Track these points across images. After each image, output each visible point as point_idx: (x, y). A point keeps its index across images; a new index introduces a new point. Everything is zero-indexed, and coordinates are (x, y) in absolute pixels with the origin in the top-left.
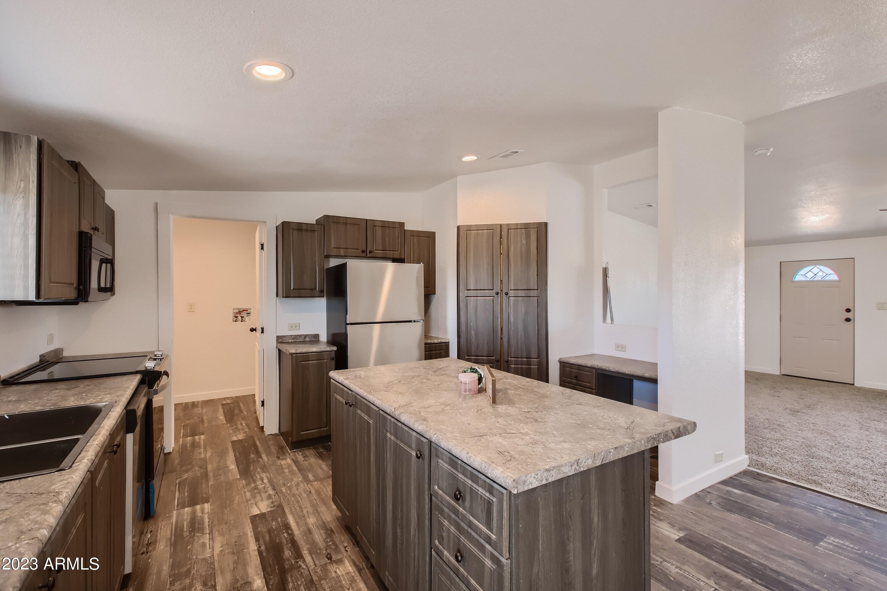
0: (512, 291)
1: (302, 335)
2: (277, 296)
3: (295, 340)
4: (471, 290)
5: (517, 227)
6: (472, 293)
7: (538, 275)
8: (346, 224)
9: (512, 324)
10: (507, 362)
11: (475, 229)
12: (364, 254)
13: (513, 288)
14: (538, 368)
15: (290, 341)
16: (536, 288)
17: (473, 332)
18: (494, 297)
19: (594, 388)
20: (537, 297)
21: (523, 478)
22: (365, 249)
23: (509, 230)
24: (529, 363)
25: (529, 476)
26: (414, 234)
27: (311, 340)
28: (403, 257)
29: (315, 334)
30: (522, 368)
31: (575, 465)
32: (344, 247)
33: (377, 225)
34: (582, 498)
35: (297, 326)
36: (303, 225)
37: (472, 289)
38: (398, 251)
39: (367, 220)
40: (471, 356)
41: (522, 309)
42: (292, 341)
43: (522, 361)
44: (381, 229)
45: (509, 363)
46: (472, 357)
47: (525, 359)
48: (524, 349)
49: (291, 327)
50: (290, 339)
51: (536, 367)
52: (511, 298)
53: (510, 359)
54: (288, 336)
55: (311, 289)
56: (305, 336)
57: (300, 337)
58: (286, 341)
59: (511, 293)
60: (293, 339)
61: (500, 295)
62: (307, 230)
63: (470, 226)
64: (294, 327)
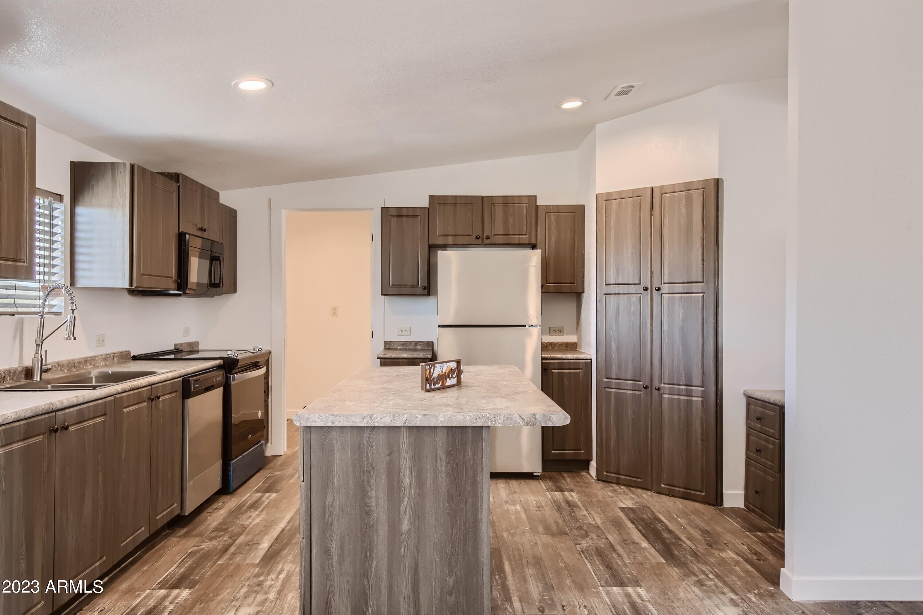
0: (666, 285)
1: (412, 342)
2: (383, 293)
3: (405, 347)
4: (610, 285)
5: (674, 189)
6: (613, 289)
7: (703, 260)
8: (455, 204)
9: (666, 333)
10: (658, 389)
11: (617, 198)
12: (479, 241)
13: (666, 281)
14: (702, 401)
15: (399, 348)
16: (700, 280)
17: (613, 345)
18: (641, 294)
20: (701, 293)
21: (306, 415)
22: (479, 234)
23: (664, 195)
24: (689, 394)
25: (312, 415)
26: (551, 210)
27: (423, 348)
28: (533, 242)
29: (428, 342)
30: (679, 399)
31: (368, 419)
32: (453, 233)
33: (497, 202)
34: (389, 455)
35: (408, 331)
36: (404, 210)
37: (612, 283)
38: (527, 235)
39: (483, 197)
40: (611, 379)
41: (679, 311)
42: (401, 348)
43: (679, 389)
44: (501, 207)
45: (661, 391)
46: (613, 381)
47: (684, 387)
48: (683, 373)
49: (400, 331)
50: (399, 346)
51: (700, 399)
52: (664, 295)
53: (662, 385)
54: (396, 342)
55: (412, 286)
56: (416, 343)
57: (410, 344)
58: (394, 348)
59: (665, 288)
60: (402, 345)
61: (649, 291)
62: (408, 216)
63: (610, 194)
64: (404, 331)
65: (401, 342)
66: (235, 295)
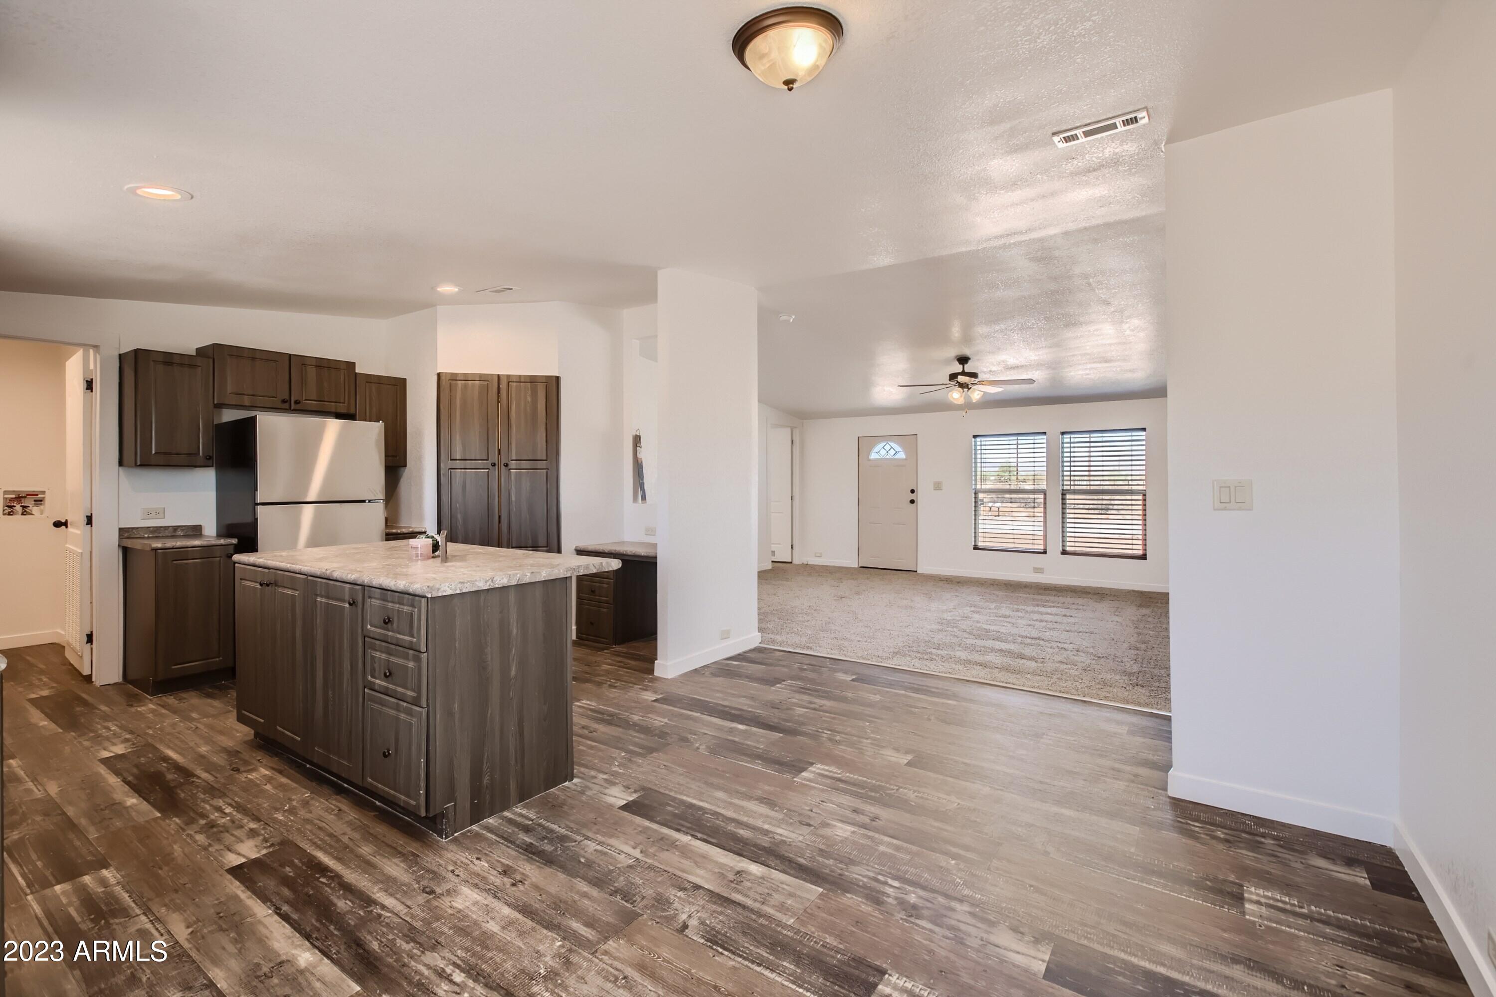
0: (513, 462)
1: (169, 527)
2: (121, 464)
3: (156, 534)
4: (456, 460)
6: (458, 464)
7: (547, 441)
8: (253, 359)
9: (514, 503)
11: (463, 379)
12: (286, 405)
13: (514, 458)
15: (146, 536)
16: (545, 458)
17: (459, 516)
18: (489, 469)
19: (612, 577)
20: (546, 469)
21: (438, 586)
22: (287, 397)
23: (510, 383)
25: (442, 585)
26: (370, 379)
27: (188, 533)
28: (352, 411)
29: (195, 525)
31: (490, 582)
32: (251, 393)
33: (308, 364)
34: (501, 612)
35: (160, 513)
36: (175, 356)
37: (458, 458)
38: (344, 403)
39: (290, 355)
41: (526, 485)
42: (152, 535)
44: (314, 369)
48: (530, 536)
49: (148, 514)
50: (146, 533)
52: (512, 470)
54: (141, 528)
55: (189, 454)
56: (176, 528)
57: (165, 529)
58: (138, 536)
59: (513, 464)
60: (152, 532)
61: (497, 467)
63: (456, 374)
64: (154, 513)
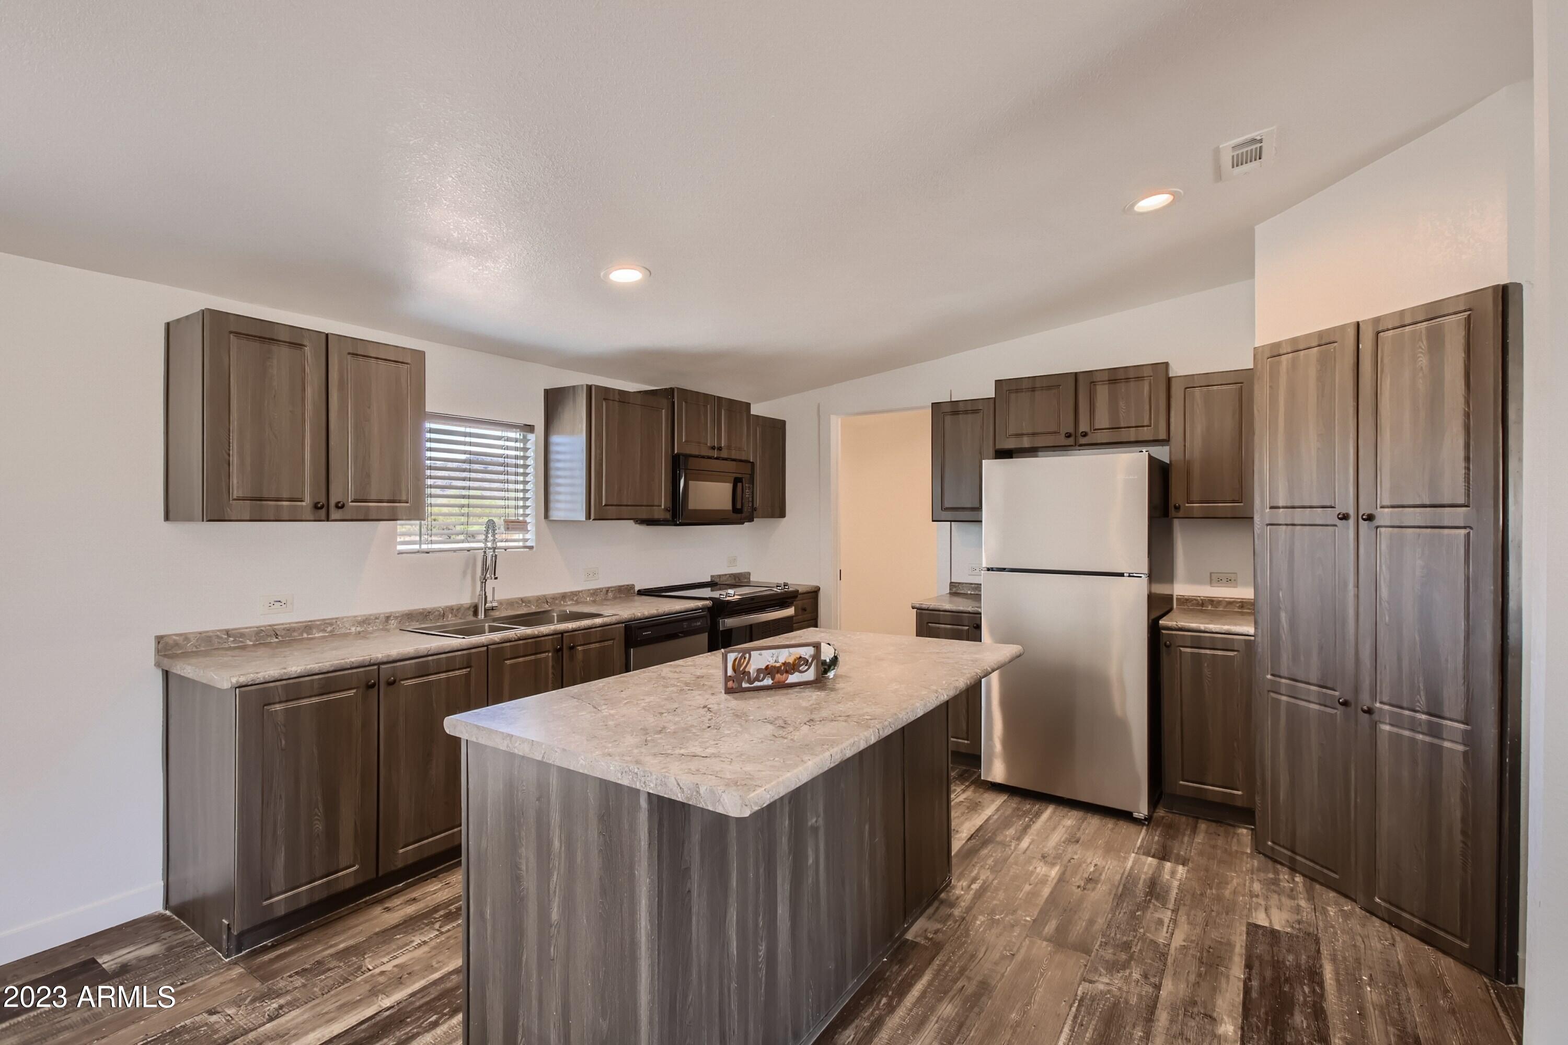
0: (1386, 510)
4: (1279, 508)
5: (1401, 321)
6: (1282, 516)
7: (1467, 459)
8: (1033, 389)
9: (1385, 605)
10: (1369, 711)
11: (1289, 350)
12: (1071, 441)
13: (1387, 502)
14: (1465, 754)
15: (969, 592)
16: (1461, 501)
18: (1335, 525)
20: (1465, 528)
23: (1382, 334)
24: (1435, 731)
26: (1192, 383)
28: (1162, 436)
30: (1413, 740)
32: (1030, 431)
33: (1099, 380)
36: (961, 404)
37: (1281, 504)
38: (1152, 426)
40: (1280, 677)
41: (1415, 562)
42: (973, 593)
43: (1413, 718)
44: (1106, 387)
45: (1376, 717)
46: (1283, 681)
47: (1424, 717)
48: (1422, 687)
49: (973, 570)
50: (969, 590)
51: (1461, 748)
52: (1383, 530)
53: (1378, 705)
54: (966, 583)
55: (972, 509)
58: (962, 592)
59: (1384, 516)
61: (1351, 521)
62: (966, 412)
63: (1278, 345)
64: (978, 570)
65: (972, 584)
66: (784, 520)
